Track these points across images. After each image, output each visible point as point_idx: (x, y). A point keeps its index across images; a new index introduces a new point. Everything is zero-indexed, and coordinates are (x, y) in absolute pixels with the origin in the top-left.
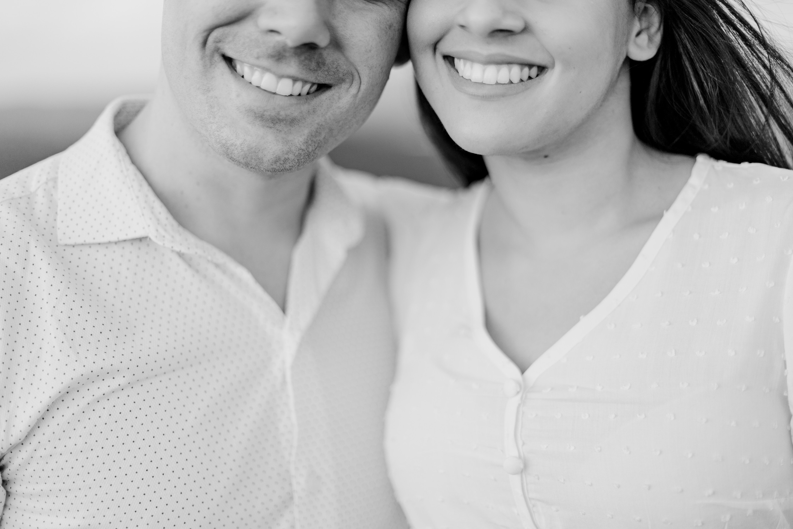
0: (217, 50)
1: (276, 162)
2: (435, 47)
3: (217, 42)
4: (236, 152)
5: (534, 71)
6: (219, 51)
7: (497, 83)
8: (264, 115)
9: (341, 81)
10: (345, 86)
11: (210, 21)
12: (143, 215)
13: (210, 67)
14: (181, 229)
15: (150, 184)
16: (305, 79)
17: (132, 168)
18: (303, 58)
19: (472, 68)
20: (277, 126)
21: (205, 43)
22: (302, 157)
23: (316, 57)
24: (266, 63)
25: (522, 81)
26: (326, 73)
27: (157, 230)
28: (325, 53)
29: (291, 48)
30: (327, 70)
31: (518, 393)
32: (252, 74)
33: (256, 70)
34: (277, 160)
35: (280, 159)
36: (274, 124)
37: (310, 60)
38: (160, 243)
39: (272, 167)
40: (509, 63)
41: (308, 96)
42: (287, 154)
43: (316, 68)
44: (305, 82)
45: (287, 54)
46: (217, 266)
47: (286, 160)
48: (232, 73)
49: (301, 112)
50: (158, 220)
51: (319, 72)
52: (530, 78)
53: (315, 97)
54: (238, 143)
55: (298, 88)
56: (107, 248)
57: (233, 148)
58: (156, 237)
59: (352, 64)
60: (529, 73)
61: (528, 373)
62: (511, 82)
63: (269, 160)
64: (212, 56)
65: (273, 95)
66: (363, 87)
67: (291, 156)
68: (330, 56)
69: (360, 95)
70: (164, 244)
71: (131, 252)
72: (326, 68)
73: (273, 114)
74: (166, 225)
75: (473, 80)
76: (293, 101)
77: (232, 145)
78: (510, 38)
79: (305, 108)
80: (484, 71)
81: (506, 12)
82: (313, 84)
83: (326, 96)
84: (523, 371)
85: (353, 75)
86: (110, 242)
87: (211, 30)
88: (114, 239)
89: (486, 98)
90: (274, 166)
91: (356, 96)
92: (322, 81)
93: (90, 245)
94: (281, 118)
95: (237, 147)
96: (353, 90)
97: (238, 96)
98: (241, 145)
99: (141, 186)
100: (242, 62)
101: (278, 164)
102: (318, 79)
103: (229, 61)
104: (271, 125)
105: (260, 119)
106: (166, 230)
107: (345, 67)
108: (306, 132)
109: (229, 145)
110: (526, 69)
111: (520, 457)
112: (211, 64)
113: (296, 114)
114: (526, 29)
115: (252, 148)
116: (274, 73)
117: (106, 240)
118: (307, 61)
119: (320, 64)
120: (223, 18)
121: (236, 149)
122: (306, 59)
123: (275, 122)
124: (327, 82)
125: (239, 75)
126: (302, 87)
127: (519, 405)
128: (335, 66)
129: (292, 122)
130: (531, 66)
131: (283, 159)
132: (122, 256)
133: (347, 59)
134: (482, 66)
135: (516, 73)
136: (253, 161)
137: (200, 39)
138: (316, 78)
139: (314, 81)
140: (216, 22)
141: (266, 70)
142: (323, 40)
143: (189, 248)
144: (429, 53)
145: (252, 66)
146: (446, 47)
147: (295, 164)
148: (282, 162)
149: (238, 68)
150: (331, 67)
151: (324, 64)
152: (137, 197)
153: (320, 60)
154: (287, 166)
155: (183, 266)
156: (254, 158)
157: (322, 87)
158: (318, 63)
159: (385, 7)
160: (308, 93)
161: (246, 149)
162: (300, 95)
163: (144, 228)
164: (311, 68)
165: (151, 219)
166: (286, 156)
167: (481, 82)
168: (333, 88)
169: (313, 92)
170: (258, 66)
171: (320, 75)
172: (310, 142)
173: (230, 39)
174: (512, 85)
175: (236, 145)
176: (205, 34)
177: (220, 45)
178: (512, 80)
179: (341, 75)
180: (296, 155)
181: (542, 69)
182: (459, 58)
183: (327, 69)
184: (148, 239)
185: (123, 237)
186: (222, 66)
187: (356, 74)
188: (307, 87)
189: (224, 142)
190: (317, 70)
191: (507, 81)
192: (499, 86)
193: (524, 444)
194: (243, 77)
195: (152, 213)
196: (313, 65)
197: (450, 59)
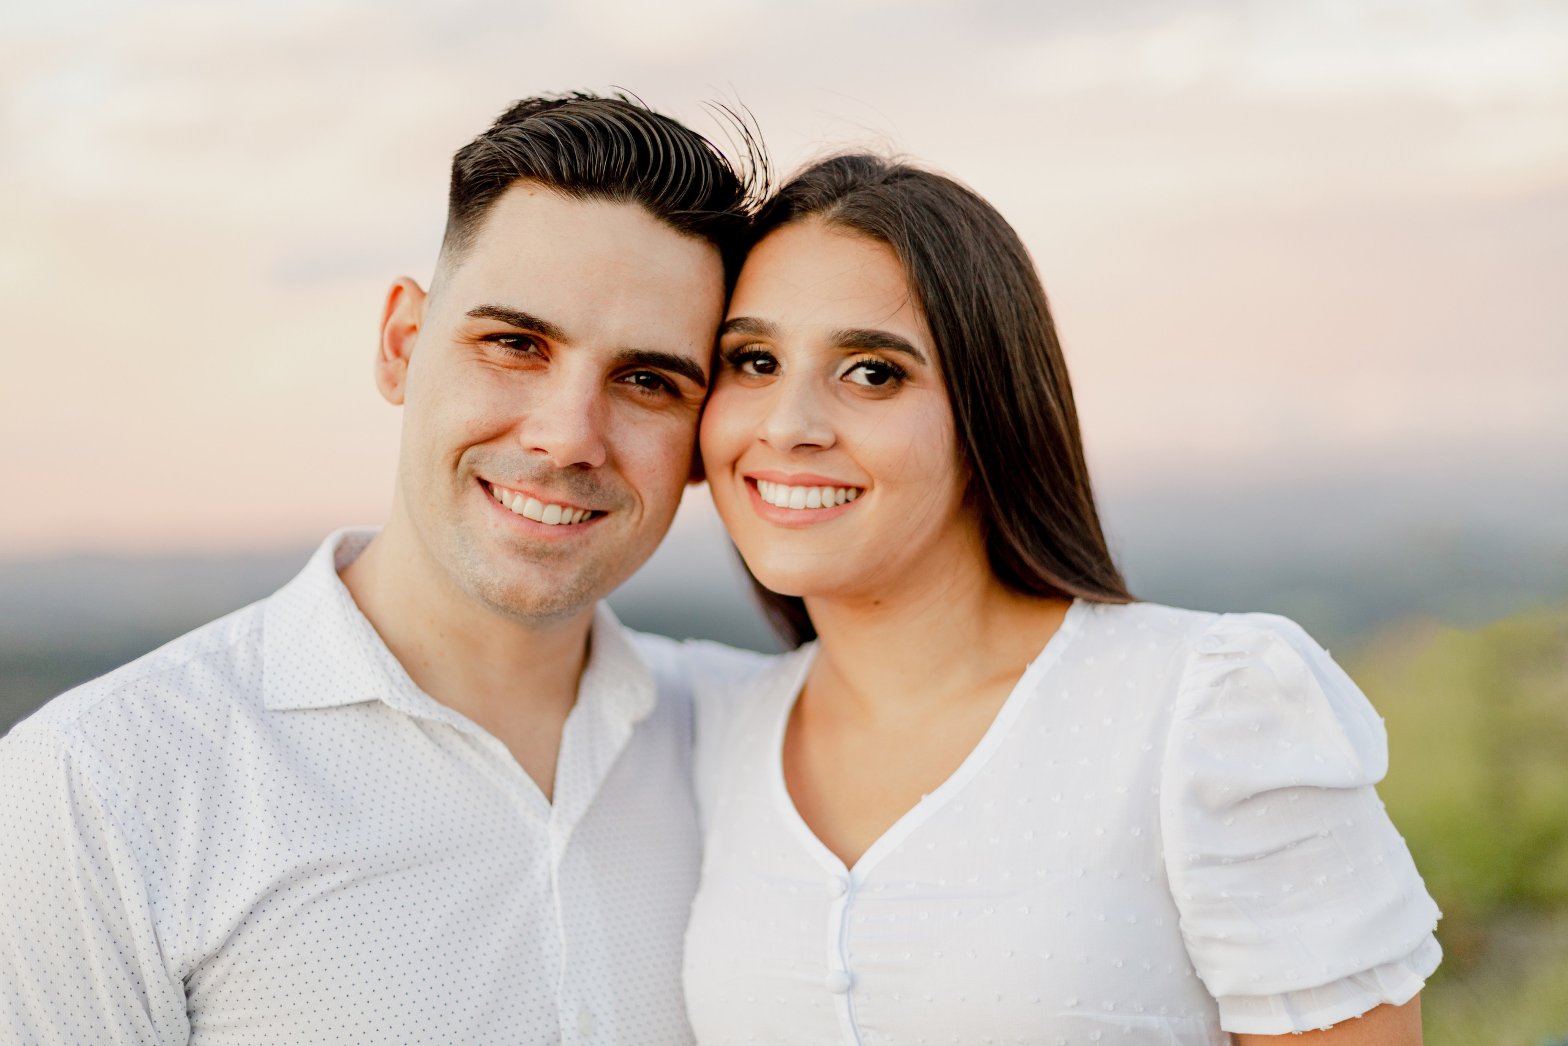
0: (471, 472)
1: (541, 604)
2: (733, 465)
3: (472, 463)
4: (493, 592)
5: (852, 494)
6: (474, 473)
7: (806, 508)
8: (527, 548)
9: (619, 507)
10: (624, 513)
11: (463, 438)
12: (373, 672)
13: (463, 492)
14: (420, 691)
15: (382, 635)
16: (577, 505)
17: (359, 615)
18: (573, 480)
19: (776, 489)
20: (543, 561)
21: (456, 464)
22: (573, 599)
23: (588, 479)
24: (528, 487)
25: (837, 504)
26: (601, 497)
27: (391, 691)
28: (599, 474)
29: (559, 469)
30: (602, 494)
31: (844, 892)
32: (513, 501)
33: (517, 494)
34: (543, 602)
35: (546, 600)
36: (540, 559)
37: (582, 483)
38: (394, 706)
39: (537, 610)
40: (821, 485)
41: (580, 524)
42: (555, 594)
43: (588, 492)
44: (576, 509)
45: (555, 476)
46: (463, 736)
47: (554, 602)
48: (489, 499)
49: (572, 544)
50: (392, 679)
51: (593, 496)
52: (847, 501)
53: (588, 525)
54: (496, 582)
55: (568, 515)
56: (326, 714)
57: (490, 588)
58: (390, 699)
59: (631, 486)
60: (846, 495)
61: (857, 868)
62: (823, 506)
63: (533, 602)
64: (465, 479)
65: (538, 524)
66: (646, 514)
67: (560, 597)
68: (607, 478)
69: (643, 523)
70: (399, 708)
71: (356, 720)
72: (601, 492)
73: (538, 546)
74: (401, 685)
75: (778, 505)
76: (562, 530)
77: (488, 584)
78: (819, 455)
79: (576, 538)
80: (790, 493)
81: (811, 424)
82: (586, 511)
83: (601, 524)
84: (850, 866)
85: (633, 499)
86: (330, 708)
87: (465, 448)
88: (335, 702)
89: (793, 526)
90: (540, 610)
91: (638, 524)
92: (597, 508)
93: (304, 711)
94: (547, 551)
95: (494, 586)
96: (635, 518)
97: (496, 526)
98: (499, 584)
99: (370, 636)
100: (500, 486)
101: (544, 607)
102: (592, 504)
103: (485, 485)
104: (536, 560)
105: (522, 552)
106: (401, 691)
107: (623, 490)
108: (578, 568)
109: (484, 584)
110: (842, 492)
111: (846, 972)
112: (464, 489)
113: (565, 546)
114: (836, 444)
115: (513, 588)
116: (539, 499)
117: (325, 704)
118: (578, 484)
119: (594, 487)
120: (478, 435)
121: (494, 589)
122: (577, 481)
123: (540, 556)
124: (602, 508)
125: (497, 500)
126: (573, 514)
127: (846, 908)
128: (612, 489)
129: (561, 556)
130: (847, 488)
131: (550, 600)
132: (345, 725)
133: (626, 480)
134: (787, 487)
135: (828, 496)
136: (514, 603)
137: (452, 460)
138: (589, 504)
139: (587, 508)
140: (471, 439)
141: (528, 494)
142: (596, 459)
143: (430, 713)
144: (727, 473)
145: (512, 491)
146: (747, 466)
147: (565, 607)
148: (549, 605)
149: (496, 491)
150: (606, 490)
151: (598, 487)
152: (366, 651)
153: (594, 482)
154: (555, 609)
155: (421, 738)
156: (515, 599)
157: (597, 515)
158: (591, 486)
159: (673, 418)
160: (581, 521)
161: (505, 589)
162: (570, 523)
163: (374, 689)
164: (583, 492)
165: (382, 677)
166: (554, 597)
167: (786, 506)
168: (609, 516)
169: (587, 520)
170: (521, 492)
171: (593, 499)
172: (583, 581)
173: (488, 459)
174: (824, 510)
175: (493, 585)
176: (457, 453)
177: (474, 466)
178: (824, 503)
179: (619, 500)
180: (566, 595)
181: (860, 491)
182: (763, 479)
183: (602, 492)
184: (379, 702)
185: (347, 700)
186: (478, 491)
187: (637, 498)
188: (579, 515)
189: (479, 581)
190: (590, 494)
191: (818, 505)
192: (807, 511)
193: (851, 955)
194: (501, 502)
195: (385, 670)
196: (586, 488)
197: (751, 481)
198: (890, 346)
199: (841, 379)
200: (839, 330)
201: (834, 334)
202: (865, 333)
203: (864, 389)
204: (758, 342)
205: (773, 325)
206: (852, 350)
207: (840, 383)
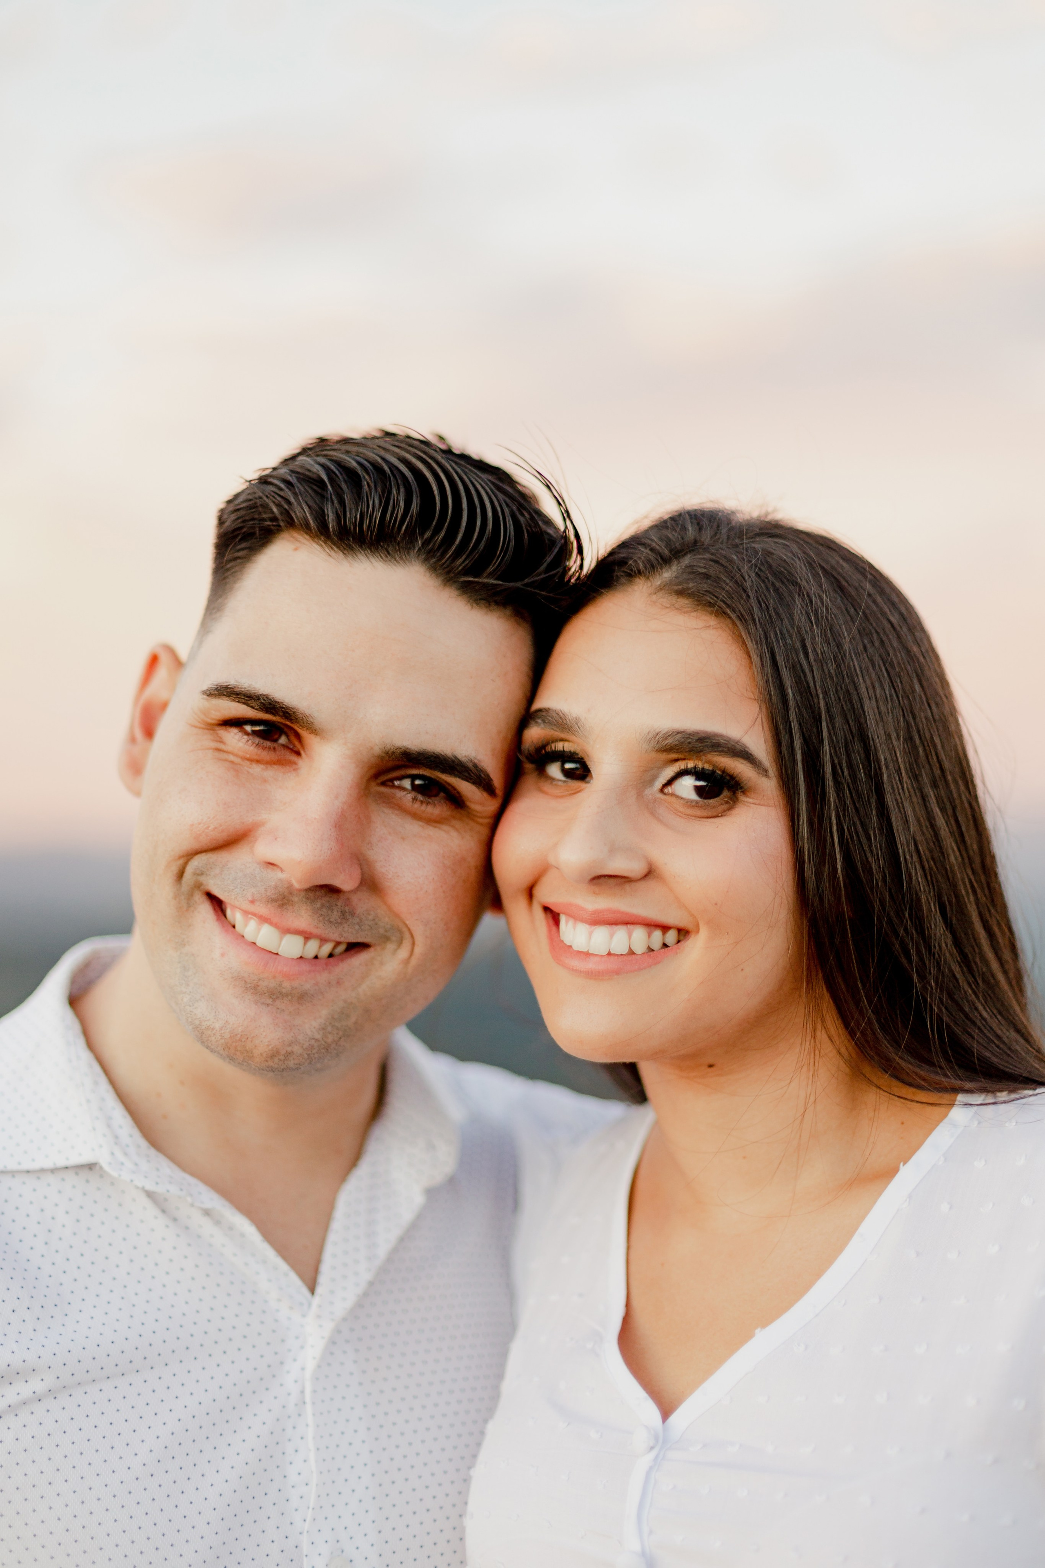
0: (198, 886)
1: (272, 1057)
2: (530, 892)
3: (198, 875)
4: (213, 1039)
5: (671, 936)
6: (202, 887)
7: (609, 954)
8: (258, 986)
9: (386, 939)
10: (390, 947)
11: (187, 844)
12: (94, 1129)
13: (187, 910)
15: (112, 1082)
16: (324, 936)
17: (86, 1056)
18: (318, 905)
19: (574, 928)
20: (278, 1003)
21: (181, 875)
22: (314, 1051)
23: (339, 904)
24: (262, 909)
25: (650, 950)
26: (357, 927)
27: (113, 1154)
28: (355, 899)
29: (300, 890)
30: (358, 924)
31: (652, 1448)
32: (246, 925)
33: (251, 918)
34: (274, 1054)
35: (278, 1052)
36: (274, 1000)
37: (330, 908)
38: (114, 1174)
39: (267, 1064)
40: (628, 922)
41: (331, 959)
42: (290, 1045)
43: (339, 920)
44: (323, 940)
45: (296, 899)
47: (288, 1055)
48: (218, 920)
49: (317, 984)
50: (116, 1137)
51: (346, 925)
52: (665, 945)
53: (342, 960)
54: (217, 1026)
55: (312, 948)
56: (39, 1178)
57: (209, 1032)
58: (110, 1164)
59: (397, 916)
60: (663, 939)
61: (673, 1418)
62: (631, 953)
63: (261, 1054)
64: (191, 895)
65: (275, 956)
66: (418, 950)
67: (297, 1049)
68: (363, 903)
69: (414, 961)
70: (120, 1176)
71: (74, 1187)
72: (356, 920)
73: (272, 984)
74: (127, 1146)
75: (575, 948)
76: (305, 967)
77: (208, 1028)
78: (627, 887)
79: (323, 977)
80: (590, 934)
81: (613, 849)
82: (338, 943)
83: (359, 960)
84: (666, 1412)
85: (401, 932)
86: (43, 1170)
87: (191, 855)
88: (48, 1164)
89: (594, 975)
90: (270, 1063)
91: (407, 961)
92: (352, 939)
93: (13, 1173)
94: (284, 991)
95: (215, 1031)
96: (403, 953)
97: (223, 955)
98: (221, 1029)
99: (96, 1083)
100: (234, 907)
101: (276, 1060)
102: (345, 935)
103: (217, 904)
104: (269, 1001)
105: (252, 991)
106: (126, 1154)
107: (387, 919)
108: (324, 1012)
109: (203, 1027)
110: (658, 934)
111: (643, 1554)
112: (189, 906)
113: (307, 986)
114: (650, 873)
115: (236, 1035)
116: (275, 926)
117: (36, 1166)
118: (325, 910)
119: (347, 915)
120: (205, 841)
121: (214, 1034)
122: (323, 906)
123: (275, 997)
124: (361, 939)
125: (230, 923)
126: (320, 947)
127: (651, 1468)
128: (371, 917)
129: (302, 997)
130: (665, 928)
131: (283, 1052)
132: (60, 1192)
133: (389, 908)
134: (587, 926)
135: (639, 938)
136: (238, 1053)
137: (175, 868)
138: (341, 935)
139: (338, 939)
140: (196, 846)
141: (264, 919)
142: (346, 881)
143: (157, 1183)
144: (522, 902)
145: (246, 913)
146: (546, 894)
147: (304, 1061)
148: (282, 1058)
149: (229, 912)
150: (364, 919)
151: (353, 914)
152: (88, 1101)
153: (347, 909)
154: (291, 1063)
156: (239, 1049)
157: (354, 947)
158: (343, 913)
159: (454, 834)
160: (331, 955)
161: (227, 1036)
162: (316, 957)
163: (93, 1150)
164: (332, 920)
165: (105, 1135)
166: (289, 1049)
167: (585, 950)
168: (372, 949)
169: (341, 954)
170: (254, 915)
171: (346, 929)
172: (329, 1029)
173: (217, 871)
174: (634, 956)
175: (213, 1029)
176: (181, 862)
177: (202, 879)
178: (632, 948)
179: (382, 931)
180: (304, 1047)
181: (683, 933)
182: (563, 913)
183: (358, 920)
184: (97, 1168)
185: (61, 1163)
186: (205, 910)
187: (405, 930)
188: (327, 948)
189: (197, 1022)
190: (341, 923)
191: (625, 951)
192: (612, 958)
193: (651, 1532)
194: (234, 927)
195: (109, 1126)
196: (335, 915)
197: (553, 915)
198: (722, 751)
199: (662, 790)
200: (657, 731)
201: (650, 736)
202: (690, 734)
203: (689, 803)
204: (562, 740)
205: (577, 720)
206: (674, 756)
207: (660, 795)
